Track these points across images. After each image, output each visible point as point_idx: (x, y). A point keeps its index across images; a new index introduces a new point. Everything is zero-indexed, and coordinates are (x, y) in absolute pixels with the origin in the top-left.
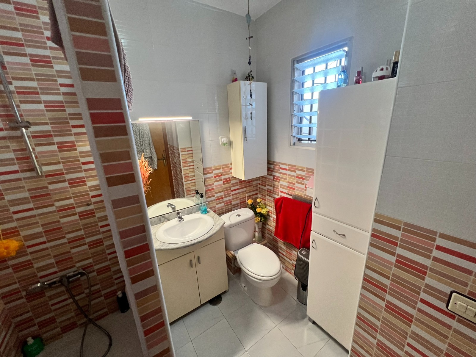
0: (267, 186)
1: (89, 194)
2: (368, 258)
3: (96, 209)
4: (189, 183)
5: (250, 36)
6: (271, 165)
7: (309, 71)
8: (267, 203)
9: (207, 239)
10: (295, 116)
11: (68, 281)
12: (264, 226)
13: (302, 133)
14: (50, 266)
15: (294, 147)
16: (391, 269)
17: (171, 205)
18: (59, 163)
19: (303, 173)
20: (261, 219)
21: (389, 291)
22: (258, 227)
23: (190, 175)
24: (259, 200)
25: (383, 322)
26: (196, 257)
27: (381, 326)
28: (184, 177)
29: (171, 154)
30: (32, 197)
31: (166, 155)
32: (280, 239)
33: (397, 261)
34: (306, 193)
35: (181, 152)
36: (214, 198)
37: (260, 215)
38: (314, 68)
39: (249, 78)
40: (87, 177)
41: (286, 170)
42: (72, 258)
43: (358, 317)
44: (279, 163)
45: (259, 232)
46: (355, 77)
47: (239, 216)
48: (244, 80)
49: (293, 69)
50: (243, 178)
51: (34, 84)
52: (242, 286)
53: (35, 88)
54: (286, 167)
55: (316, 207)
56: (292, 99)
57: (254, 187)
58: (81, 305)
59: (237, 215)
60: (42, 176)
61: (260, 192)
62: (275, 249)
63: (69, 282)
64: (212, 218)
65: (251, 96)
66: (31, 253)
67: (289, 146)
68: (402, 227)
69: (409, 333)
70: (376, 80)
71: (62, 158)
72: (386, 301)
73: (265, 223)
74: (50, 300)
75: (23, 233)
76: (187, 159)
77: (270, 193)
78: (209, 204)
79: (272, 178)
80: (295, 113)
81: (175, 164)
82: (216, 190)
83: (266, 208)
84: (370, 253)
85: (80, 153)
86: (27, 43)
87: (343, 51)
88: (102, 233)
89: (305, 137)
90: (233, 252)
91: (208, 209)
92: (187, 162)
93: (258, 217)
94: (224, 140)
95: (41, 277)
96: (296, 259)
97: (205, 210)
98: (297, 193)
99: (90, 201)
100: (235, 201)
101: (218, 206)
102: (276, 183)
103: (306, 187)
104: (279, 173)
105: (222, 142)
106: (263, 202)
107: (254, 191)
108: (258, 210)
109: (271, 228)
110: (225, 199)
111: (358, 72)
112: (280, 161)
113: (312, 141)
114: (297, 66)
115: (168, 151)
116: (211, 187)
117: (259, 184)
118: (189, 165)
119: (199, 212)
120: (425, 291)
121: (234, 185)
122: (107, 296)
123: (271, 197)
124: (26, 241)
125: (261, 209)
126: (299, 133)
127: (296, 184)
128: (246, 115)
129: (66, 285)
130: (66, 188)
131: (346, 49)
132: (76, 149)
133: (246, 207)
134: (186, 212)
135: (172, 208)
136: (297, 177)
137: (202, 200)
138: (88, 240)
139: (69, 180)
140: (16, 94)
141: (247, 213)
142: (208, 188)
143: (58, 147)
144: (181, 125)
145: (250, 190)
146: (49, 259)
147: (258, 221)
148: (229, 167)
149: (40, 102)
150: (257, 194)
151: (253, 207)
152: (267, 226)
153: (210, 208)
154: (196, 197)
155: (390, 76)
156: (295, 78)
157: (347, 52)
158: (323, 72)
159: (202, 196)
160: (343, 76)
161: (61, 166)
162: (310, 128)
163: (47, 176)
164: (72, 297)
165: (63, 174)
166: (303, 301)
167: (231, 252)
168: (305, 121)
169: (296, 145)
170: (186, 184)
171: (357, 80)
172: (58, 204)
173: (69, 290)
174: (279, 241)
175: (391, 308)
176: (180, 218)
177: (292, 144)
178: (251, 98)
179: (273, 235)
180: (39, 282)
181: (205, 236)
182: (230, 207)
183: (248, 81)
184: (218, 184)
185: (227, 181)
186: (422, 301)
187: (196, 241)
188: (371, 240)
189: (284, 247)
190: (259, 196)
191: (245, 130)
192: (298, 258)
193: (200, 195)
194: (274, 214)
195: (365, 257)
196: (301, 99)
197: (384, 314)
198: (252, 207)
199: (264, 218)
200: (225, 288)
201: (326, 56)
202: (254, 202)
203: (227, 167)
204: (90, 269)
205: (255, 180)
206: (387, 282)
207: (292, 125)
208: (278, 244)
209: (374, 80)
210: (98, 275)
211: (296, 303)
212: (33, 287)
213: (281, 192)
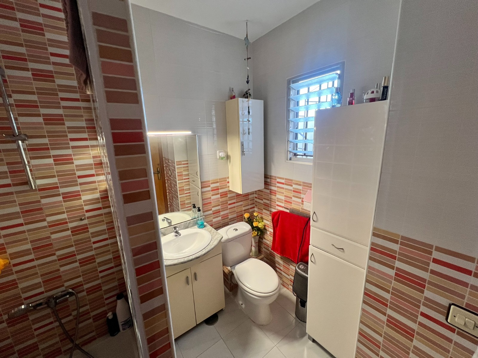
0: (264, 200)
1: (83, 209)
2: (368, 272)
3: (90, 224)
4: (184, 197)
5: (248, 57)
6: (267, 179)
7: (303, 91)
8: (264, 216)
9: (204, 254)
10: (291, 132)
11: (55, 302)
12: (261, 240)
13: (298, 148)
14: (37, 286)
15: (290, 161)
16: (391, 283)
17: (167, 219)
18: (54, 176)
19: (300, 188)
20: (258, 233)
21: (389, 306)
22: (255, 241)
23: (185, 188)
24: (255, 214)
25: (385, 338)
26: (193, 274)
27: (383, 341)
28: (179, 190)
29: (166, 167)
30: (22, 212)
31: (161, 168)
32: (278, 254)
33: (396, 274)
34: (303, 207)
35: (177, 165)
36: (211, 212)
37: (257, 229)
38: (309, 89)
39: (246, 95)
40: (82, 191)
41: (283, 184)
42: (60, 277)
43: (360, 333)
44: (276, 177)
45: (255, 247)
46: (348, 98)
47: (237, 230)
48: (241, 97)
49: (289, 89)
50: (240, 192)
51: (34, 98)
52: (239, 304)
53: (35, 102)
54: (283, 181)
55: (314, 221)
56: (288, 116)
57: (250, 201)
58: (67, 328)
59: (234, 229)
60: (35, 190)
61: (256, 205)
62: (272, 264)
63: (56, 304)
64: (210, 232)
65: (249, 112)
66: (17, 272)
67: (285, 161)
68: (400, 240)
69: (412, 348)
70: (368, 102)
71: (57, 172)
72: (387, 315)
73: (262, 237)
74: (33, 324)
75: (10, 251)
76: (182, 172)
77: (267, 206)
78: (206, 218)
79: (268, 191)
80: (291, 129)
81: (170, 177)
82: (213, 204)
83: (263, 221)
84: (369, 267)
85: (77, 166)
86: (29, 58)
87: (336, 74)
88: (95, 250)
89: (300, 152)
90: (229, 268)
91: (205, 224)
92: (182, 175)
93: (255, 231)
94: (222, 154)
95: (26, 299)
96: (294, 274)
97: (202, 224)
98: (294, 206)
99: (85, 215)
100: (232, 215)
101: (214, 220)
102: (273, 197)
103: (303, 201)
104: (275, 187)
105: (219, 156)
106: (260, 216)
107: (251, 204)
108: (255, 224)
109: (268, 242)
110: (222, 213)
111: (351, 94)
112: (277, 176)
113: (307, 156)
114: (292, 85)
115: (163, 164)
116: (208, 201)
117: (256, 198)
118: (184, 178)
119: (196, 226)
120: (425, 305)
121: (231, 198)
122: (96, 318)
123: (268, 210)
124: (12, 259)
125: (258, 222)
126: (295, 148)
127: (293, 198)
128: (244, 131)
129: (52, 306)
130: (61, 202)
131: (339, 72)
132: (73, 162)
133: (243, 221)
134: (182, 227)
135: (168, 222)
136: (294, 191)
137: (199, 214)
138: (79, 257)
139: (63, 194)
140: (15, 107)
141: (245, 227)
142: (206, 201)
143: (54, 160)
144: (180, 139)
145: (247, 204)
146: (37, 278)
147: (254, 235)
148: (226, 180)
149: (39, 115)
150: (254, 207)
151: (250, 221)
152: (264, 240)
153: (206, 222)
154: (193, 211)
155: (381, 99)
156: (291, 97)
157: (339, 75)
158: (317, 92)
159: (199, 210)
160: (337, 97)
161: (55, 180)
162: (306, 145)
163: (40, 190)
164: (59, 320)
165: (57, 187)
166: (302, 318)
167: (228, 267)
168: (300, 137)
169: (292, 159)
170: (181, 197)
171: (351, 101)
172: (49, 219)
173: (55, 313)
174: (277, 256)
175: (393, 323)
176: (177, 232)
177: (288, 159)
178: (249, 114)
179: (270, 249)
180: (23, 304)
181: (203, 252)
182: (226, 220)
183: (245, 98)
184: (214, 198)
185: (224, 195)
186: (423, 314)
187: (194, 257)
188: (370, 253)
189: (281, 262)
190: (256, 209)
191: (243, 145)
192: (296, 272)
193: (197, 209)
194: (270, 228)
195: (365, 272)
196: (296, 116)
197: (386, 329)
198: (248, 221)
199: (261, 232)
200: (223, 306)
201: (320, 78)
202: (251, 216)
203: (225, 180)
204: (80, 289)
205: (252, 193)
206: (387, 296)
207: (288, 141)
208: (275, 258)
209: (366, 102)
210: (88, 295)
211: (294, 321)
212: (16, 309)
213: (278, 205)
